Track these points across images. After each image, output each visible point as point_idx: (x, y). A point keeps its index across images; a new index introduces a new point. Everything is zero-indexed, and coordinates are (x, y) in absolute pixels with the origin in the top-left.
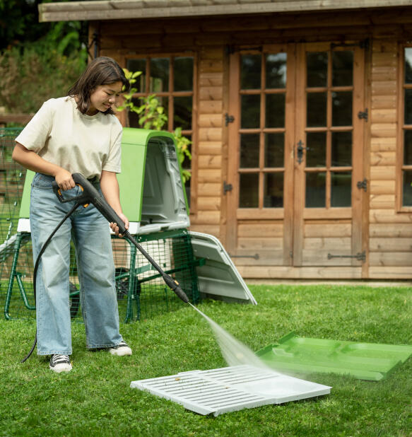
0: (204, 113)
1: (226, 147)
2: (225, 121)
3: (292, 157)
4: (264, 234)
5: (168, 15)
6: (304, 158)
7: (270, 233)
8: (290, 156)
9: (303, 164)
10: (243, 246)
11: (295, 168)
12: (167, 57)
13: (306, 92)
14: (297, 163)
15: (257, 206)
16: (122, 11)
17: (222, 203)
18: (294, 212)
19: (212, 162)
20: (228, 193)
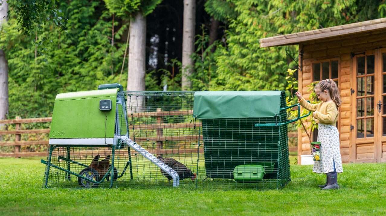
0: (343, 89)
1: (351, 107)
2: (351, 93)
3: (377, 109)
4: (367, 151)
5: (306, 40)
6: (382, 109)
7: (369, 151)
8: (376, 109)
9: (381, 112)
10: (359, 158)
11: (378, 115)
12: (328, 60)
13: (382, 74)
14: (379, 112)
15: (364, 137)
16: (289, 39)
17: (350, 136)
18: (378, 138)
19: (346, 114)
20: (352, 130)
